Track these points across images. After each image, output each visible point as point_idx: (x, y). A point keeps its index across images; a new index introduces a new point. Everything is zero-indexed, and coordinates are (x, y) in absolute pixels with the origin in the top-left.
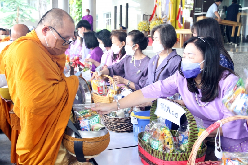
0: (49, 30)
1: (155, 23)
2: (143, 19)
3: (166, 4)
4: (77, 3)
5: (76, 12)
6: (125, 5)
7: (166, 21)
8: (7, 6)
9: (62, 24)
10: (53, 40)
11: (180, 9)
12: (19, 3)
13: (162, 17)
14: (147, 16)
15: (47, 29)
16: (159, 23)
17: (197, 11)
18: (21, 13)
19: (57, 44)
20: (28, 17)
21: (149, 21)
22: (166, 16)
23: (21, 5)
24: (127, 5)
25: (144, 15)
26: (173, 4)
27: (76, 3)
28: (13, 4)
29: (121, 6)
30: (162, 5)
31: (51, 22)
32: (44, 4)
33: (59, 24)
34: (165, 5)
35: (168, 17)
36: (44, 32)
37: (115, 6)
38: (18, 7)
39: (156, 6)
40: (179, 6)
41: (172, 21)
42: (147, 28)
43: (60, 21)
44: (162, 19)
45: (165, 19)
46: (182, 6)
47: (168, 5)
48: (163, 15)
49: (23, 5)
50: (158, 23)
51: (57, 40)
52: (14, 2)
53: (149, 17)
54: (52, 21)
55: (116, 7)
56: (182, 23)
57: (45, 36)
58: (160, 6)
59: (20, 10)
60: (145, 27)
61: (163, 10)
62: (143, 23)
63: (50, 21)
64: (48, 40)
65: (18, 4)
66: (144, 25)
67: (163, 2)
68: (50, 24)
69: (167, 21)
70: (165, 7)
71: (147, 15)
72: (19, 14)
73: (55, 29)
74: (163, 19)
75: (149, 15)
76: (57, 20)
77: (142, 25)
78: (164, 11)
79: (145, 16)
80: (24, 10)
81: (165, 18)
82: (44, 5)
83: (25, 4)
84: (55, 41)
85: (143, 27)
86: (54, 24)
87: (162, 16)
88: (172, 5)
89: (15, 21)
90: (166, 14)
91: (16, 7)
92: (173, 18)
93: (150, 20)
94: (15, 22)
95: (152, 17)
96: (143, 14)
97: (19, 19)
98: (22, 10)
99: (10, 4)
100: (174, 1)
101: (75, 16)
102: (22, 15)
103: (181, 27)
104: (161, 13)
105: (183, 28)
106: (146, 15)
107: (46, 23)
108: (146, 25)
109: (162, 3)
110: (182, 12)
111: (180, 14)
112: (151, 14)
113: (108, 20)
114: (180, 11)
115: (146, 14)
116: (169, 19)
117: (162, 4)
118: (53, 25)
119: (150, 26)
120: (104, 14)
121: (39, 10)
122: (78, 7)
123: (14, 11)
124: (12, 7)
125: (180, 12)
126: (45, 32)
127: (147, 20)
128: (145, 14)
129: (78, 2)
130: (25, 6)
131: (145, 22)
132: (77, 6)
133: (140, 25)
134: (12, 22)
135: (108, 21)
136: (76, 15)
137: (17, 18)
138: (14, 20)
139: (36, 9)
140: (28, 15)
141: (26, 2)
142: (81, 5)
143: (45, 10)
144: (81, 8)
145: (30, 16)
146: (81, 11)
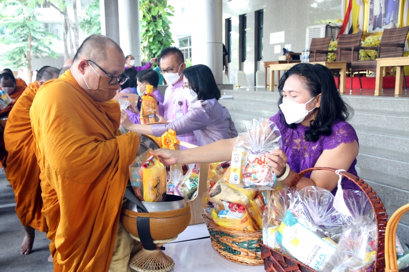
0: (88, 65)
8: (11, 34)
9: (105, 55)
10: (94, 79)
12: (31, 27)
14: (333, 29)
15: (85, 64)
18: (34, 44)
19: (101, 84)
20: (46, 50)
23: (34, 30)
28: (21, 29)
31: (89, 53)
32: (75, 26)
33: (100, 55)
36: (81, 68)
38: (30, 34)
43: (103, 51)
49: (37, 30)
51: (100, 77)
52: (22, 27)
54: (91, 51)
57: (83, 74)
59: (33, 39)
63: (87, 52)
64: (88, 79)
65: (30, 29)
68: (89, 57)
71: (334, 27)
72: (31, 46)
73: (97, 63)
75: (337, 27)
76: (97, 49)
80: (39, 40)
83: (42, 30)
84: (97, 80)
86: (94, 55)
89: (25, 57)
91: (26, 35)
94: (25, 59)
97: (32, 54)
98: (35, 38)
99: (15, 31)
102: (37, 48)
107: (83, 57)
115: (332, 25)
118: (93, 58)
121: (64, 38)
123: (23, 41)
124: (19, 34)
126: (83, 69)
127: (333, 37)
130: (40, 32)
134: (20, 60)
137: (29, 52)
138: (23, 56)
139: (58, 38)
140: (45, 47)
141: (42, 26)
142: (152, 22)
143: (75, 37)
144: (151, 26)
145: (49, 49)
146: (153, 33)
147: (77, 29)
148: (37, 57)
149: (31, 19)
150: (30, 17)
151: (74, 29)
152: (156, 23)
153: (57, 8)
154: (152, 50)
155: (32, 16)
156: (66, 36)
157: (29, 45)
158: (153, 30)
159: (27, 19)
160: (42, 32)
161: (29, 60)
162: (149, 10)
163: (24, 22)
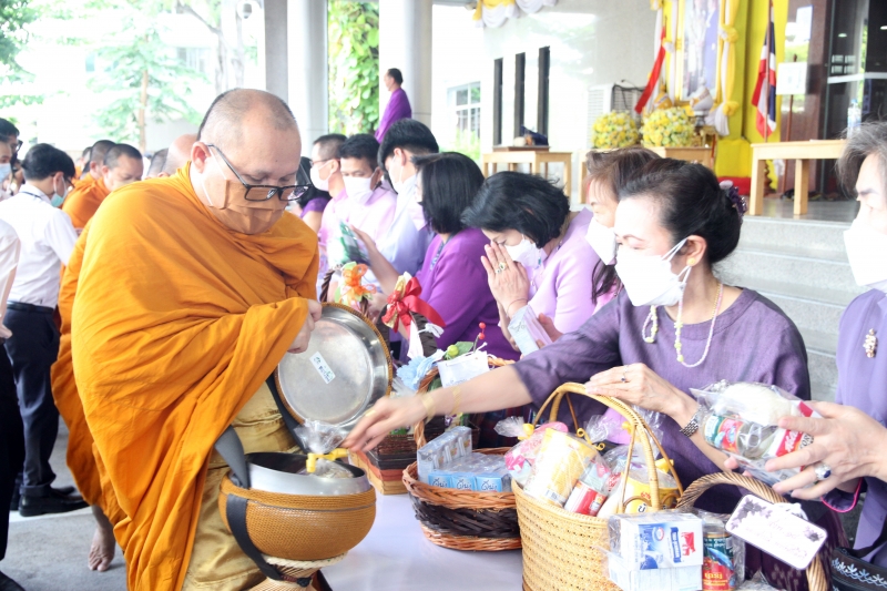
1: (665, 120)
2: (613, 106)
3: (705, 46)
4: (354, 50)
5: (348, 85)
6: (537, 55)
7: (706, 109)
8: (109, 70)
11: (765, 63)
12: (149, 57)
13: (689, 94)
14: (627, 93)
16: (681, 118)
17: (838, 69)
18: (154, 91)
20: (179, 105)
21: (635, 113)
22: (707, 93)
23: (154, 64)
24: (545, 54)
25: (615, 88)
26: (735, 42)
27: (349, 50)
28: (129, 60)
29: (521, 59)
30: (686, 50)
32: (236, 58)
34: (699, 49)
35: (714, 93)
37: (498, 57)
38: (147, 71)
39: (662, 53)
40: (761, 52)
41: (730, 109)
42: (627, 139)
44: (691, 103)
45: (702, 103)
46: (772, 49)
47: (713, 46)
48: (691, 88)
49: (161, 63)
50: (674, 118)
52: (131, 55)
53: (635, 98)
55: (499, 63)
56: (774, 119)
58: (680, 53)
59: (152, 81)
60: (623, 135)
61: (692, 68)
62: (614, 119)
65: (146, 61)
66: (619, 129)
67: (690, 36)
69: (711, 112)
70: (700, 56)
71: (629, 90)
72: (148, 97)
74: (695, 101)
75: (636, 89)
77: (610, 128)
78: (697, 71)
79: (619, 93)
80: (166, 84)
81: (702, 97)
82: (233, 62)
83: (170, 63)
85: (613, 134)
87: (686, 91)
88: (733, 46)
89: (135, 119)
90: (704, 84)
91: (138, 72)
92: (732, 98)
93: (639, 108)
94: (135, 124)
95: (646, 94)
96: (611, 86)
97: (148, 114)
98: (157, 81)
99: (116, 64)
100: (739, 33)
101: (348, 99)
102: (159, 101)
103: (769, 132)
104: (685, 78)
105: (778, 136)
106: (624, 89)
108: (627, 127)
109: (687, 40)
110: (774, 74)
111: (766, 80)
112: (643, 83)
113: (465, 112)
114: (764, 71)
115: (625, 85)
116: (718, 101)
117: (687, 46)
119: (643, 130)
120: (449, 90)
121: (216, 79)
122: (358, 64)
123: (132, 85)
124: (124, 72)
125: (767, 74)
127: (627, 107)
128: (619, 83)
129: (358, 46)
130: (166, 67)
131: (621, 116)
132: (354, 62)
133: (599, 129)
134: (122, 127)
135: (462, 117)
136: (351, 97)
137: (142, 112)
138: (130, 118)
139: (205, 79)
140: (177, 99)
141: (173, 54)
142: (368, 60)
143: (237, 79)
144: (367, 68)
145: (184, 103)
146: (370, 81)
147: (240, 63)
148: (159, 121)
149: (150, 38)
150: (147, 36)
151: (236, 64)
152: (376, 61)
153: (200, 18)
154: (368, 114)
155: (152, 32)
156: (219, 77)
157: (143, 96)
158: (370, 75)
159: (140, 39)
160: (171, 68)
161: (142, 127)
162: (364, 35)
163: (134, 47)
